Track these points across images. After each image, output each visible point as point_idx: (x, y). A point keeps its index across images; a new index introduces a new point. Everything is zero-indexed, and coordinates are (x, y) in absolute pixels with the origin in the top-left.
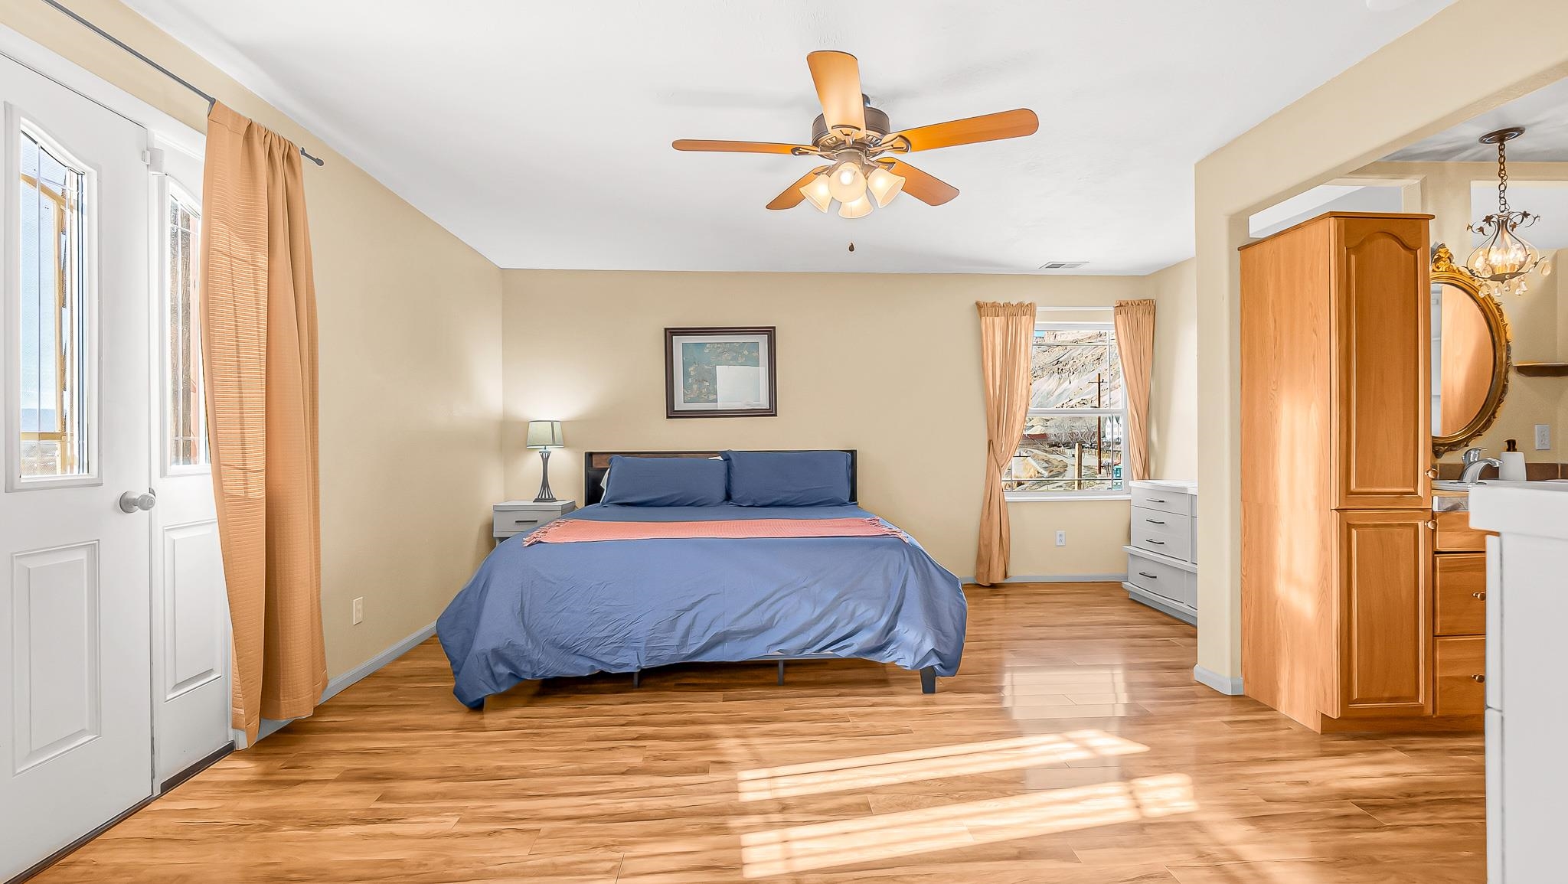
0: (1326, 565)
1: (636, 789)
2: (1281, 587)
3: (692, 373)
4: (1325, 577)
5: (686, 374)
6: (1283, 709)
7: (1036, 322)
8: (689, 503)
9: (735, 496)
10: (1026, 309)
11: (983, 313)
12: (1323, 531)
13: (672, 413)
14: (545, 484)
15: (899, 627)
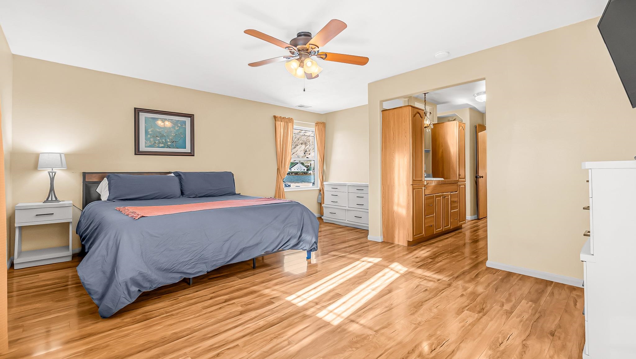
0: (409, 200)
1: (255, 317)
2: (395, 208)
3: (150, 133)
4: (408, 204)
5: (146, 132)
6: (396, 242)
7: (294, 126)
8: (163, 197)
9: (186, 193)
10: (290, 120)
11: (277, 120)
12: (408, 191)
13: (138, 152)
14: (52, 189)
15: (303, 235)
